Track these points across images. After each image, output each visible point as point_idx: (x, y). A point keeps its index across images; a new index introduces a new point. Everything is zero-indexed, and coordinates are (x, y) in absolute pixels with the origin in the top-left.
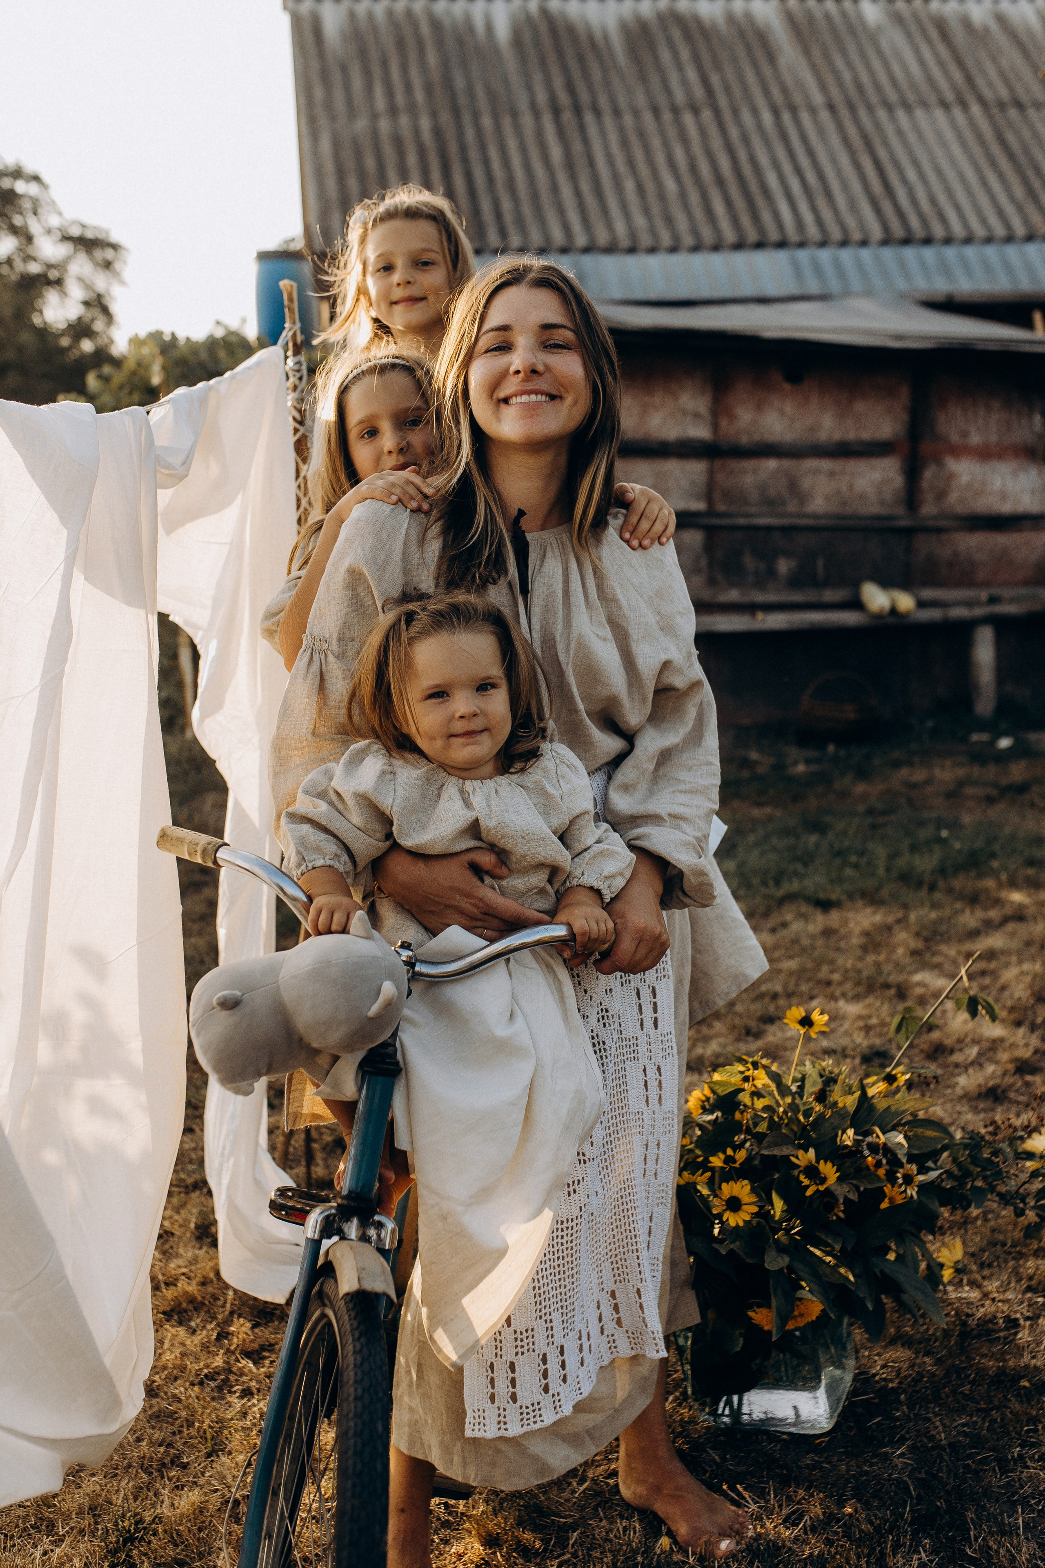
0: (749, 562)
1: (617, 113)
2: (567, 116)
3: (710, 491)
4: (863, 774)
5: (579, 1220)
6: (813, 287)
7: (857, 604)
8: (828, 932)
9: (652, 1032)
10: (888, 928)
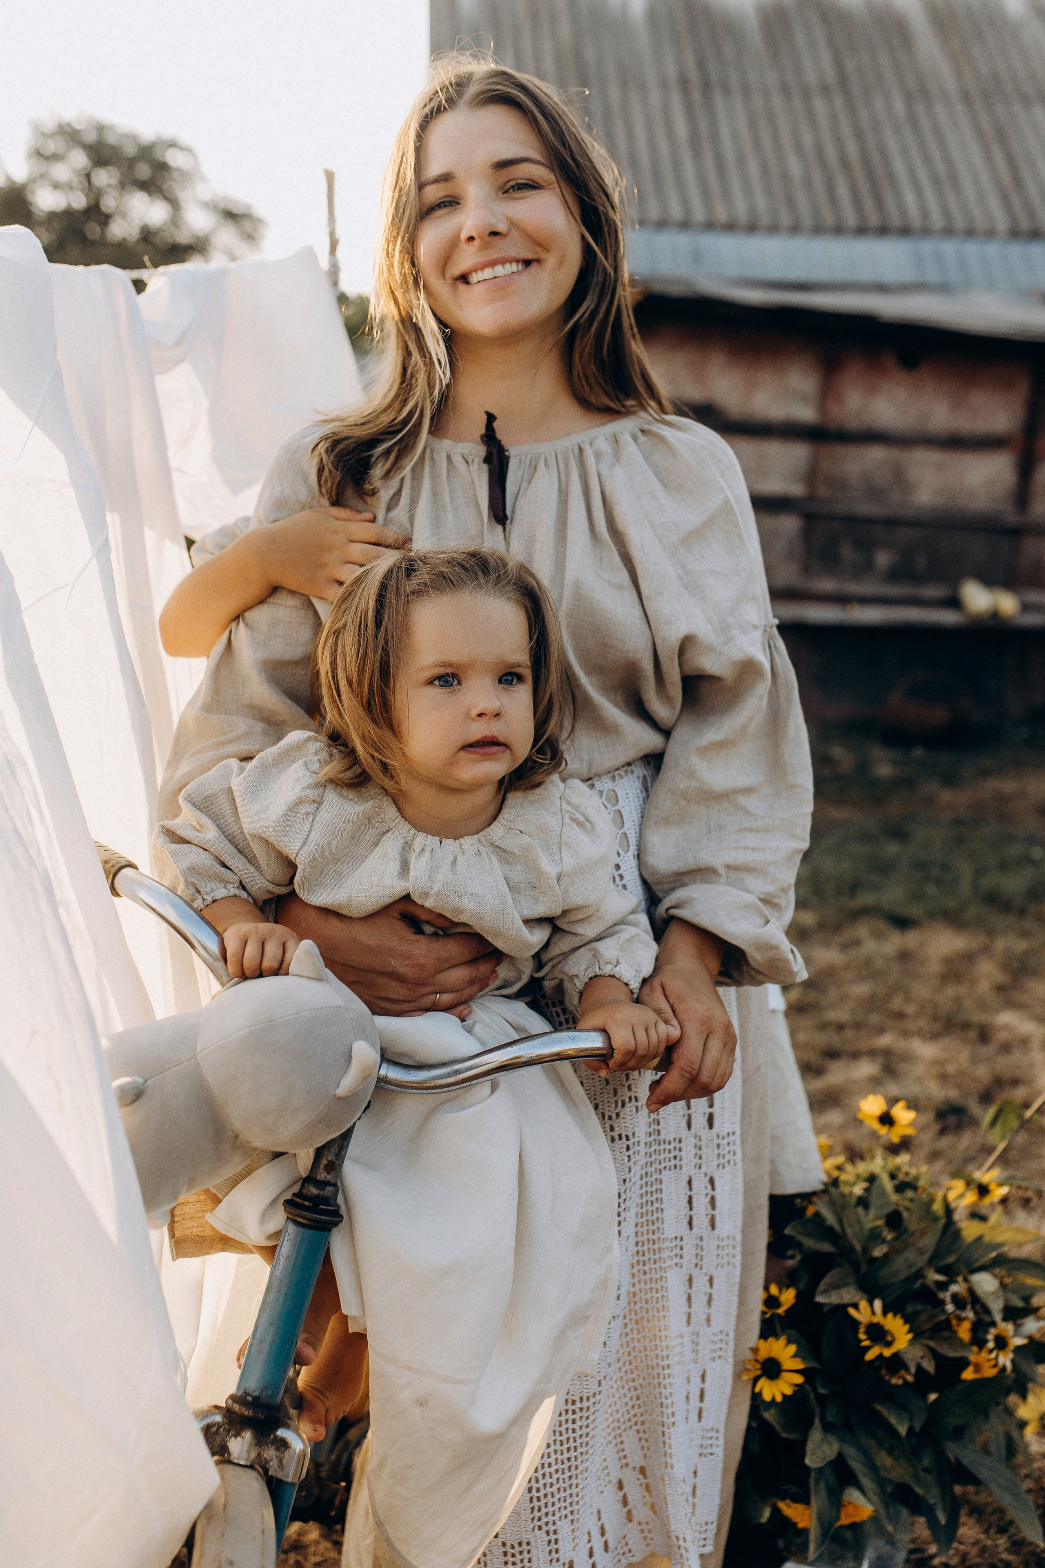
0: (848, 552)
1: (746, 92)
2: (697, 95)
3: (812, 476)
4: (950, 780)
5: (598, 1397)
6: (933, 276)
7: (954, 602)
8: (904, 956)
9: (705, 1133)
10: (969, 958)
